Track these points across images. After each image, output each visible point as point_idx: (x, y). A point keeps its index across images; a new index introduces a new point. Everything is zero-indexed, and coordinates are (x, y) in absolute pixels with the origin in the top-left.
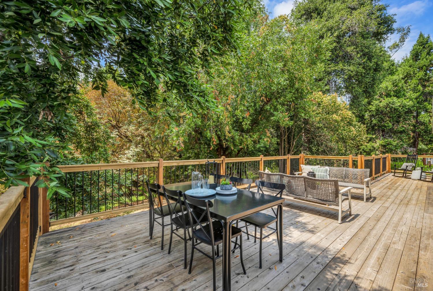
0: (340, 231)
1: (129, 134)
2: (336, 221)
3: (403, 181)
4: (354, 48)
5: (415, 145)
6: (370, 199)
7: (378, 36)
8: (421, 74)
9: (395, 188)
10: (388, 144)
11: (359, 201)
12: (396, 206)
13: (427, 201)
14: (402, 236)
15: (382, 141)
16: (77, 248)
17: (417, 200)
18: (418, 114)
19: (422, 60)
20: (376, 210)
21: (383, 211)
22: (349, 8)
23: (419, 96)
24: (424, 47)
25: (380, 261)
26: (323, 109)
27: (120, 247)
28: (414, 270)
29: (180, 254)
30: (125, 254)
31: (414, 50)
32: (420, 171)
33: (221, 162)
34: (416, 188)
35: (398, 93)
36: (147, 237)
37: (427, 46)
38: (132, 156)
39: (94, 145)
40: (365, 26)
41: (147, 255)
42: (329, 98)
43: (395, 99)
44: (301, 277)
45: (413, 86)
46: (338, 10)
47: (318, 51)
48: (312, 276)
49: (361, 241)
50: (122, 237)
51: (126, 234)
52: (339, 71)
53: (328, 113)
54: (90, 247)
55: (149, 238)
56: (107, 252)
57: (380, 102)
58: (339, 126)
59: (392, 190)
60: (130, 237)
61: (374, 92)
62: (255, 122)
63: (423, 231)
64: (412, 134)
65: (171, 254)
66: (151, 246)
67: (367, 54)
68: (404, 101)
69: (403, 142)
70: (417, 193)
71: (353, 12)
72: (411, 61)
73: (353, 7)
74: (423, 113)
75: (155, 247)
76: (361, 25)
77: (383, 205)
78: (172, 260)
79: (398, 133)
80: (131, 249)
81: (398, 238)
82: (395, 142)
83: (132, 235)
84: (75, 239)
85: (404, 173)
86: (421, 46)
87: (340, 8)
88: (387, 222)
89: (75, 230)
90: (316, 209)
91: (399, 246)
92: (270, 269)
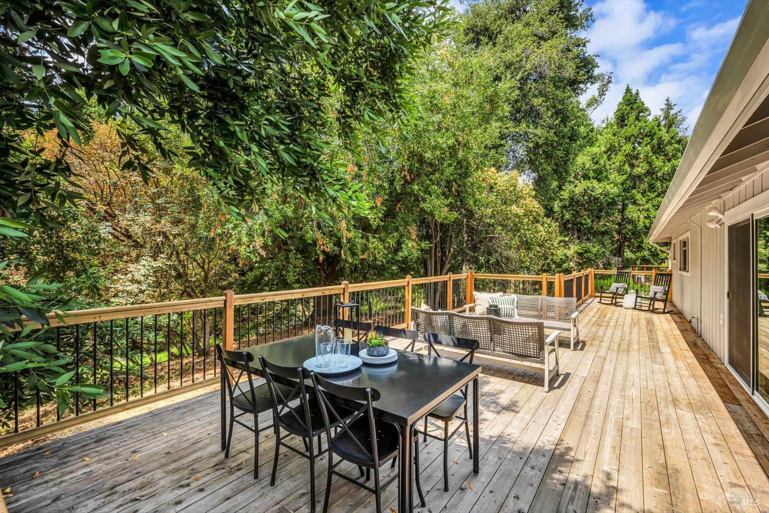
0: (550, 406)
1: (136, 230)
2: (540, 388)
3: (613, 311)
4: (543, 101)
5: (620, 252)
6: (580, 345)
7: (574, 84)
8: (627, 148)
9: (606, 324)
10: (586, 252)
11: (565, 349)
12: (615, 354)
13: (651, 344)
14: (634, 405)
15: (578, 246)
16: (57, 499)
17: (639, 343)
18: (625, 207)
19: (630, 127)
20: (589, 363)
21: (599, 365)
22: (535, 35)
23: (626, 180)
24: (631, 108)
25: (617, 450)
26: (497, 196)
27: (162, 483)
28: (662, 461)
29: (295, 483)
30: (178, 499)
31: (618, 110)
32: (634, 296)
33: (342, 292)
34: (634, 323)
35: (598, 174)
36: (217, 454)
37: (635, 106)
38: (144, 276)
39: (65, 258)
40: (558, 68)
41: (228, 494)
42: (506, 178)
43: (595, 182)
44: (515, 497)
45: (618, 164)
46: (519, 36)
47: (492, 101)
48: (531, 491)
49: (582, 419)
50: (163, 461)
51: (169, 453)
52: (521, 135)
53: (505, 203)
54: (91, 493)
55: (222, 455)
56: (136, 500)
57: (575, 186)
58: (522, 223)
59: (603, 328)
60: (180, 458)
61: (566, 172)
62: (390, 214)
63: (658, 394)
64: (617, 237)
65: (276, 484)
66: (231, 472)
67: (561, 113)
68: (607, 187)
69: (606, 248)
70: (635, 330)
71: (542, 43)
72: (615, 127)
73: (540, 35)
74: (630, 206)
75: (239, 473)
76: (553, 66)
77: (598, 354)
78: (282, 498)
79: (599, 234)
80: (188, 485)
81: (631, 409)
82: (595, 249)
83: (183, 453)
84: (46, 478)
85: (613, 298)
86: (629, 105)
87: (523, 32)
88: (609, 384)
89: (42, 456)
90: (506, 368)
91: (634, 423)
92: (462, 489)
